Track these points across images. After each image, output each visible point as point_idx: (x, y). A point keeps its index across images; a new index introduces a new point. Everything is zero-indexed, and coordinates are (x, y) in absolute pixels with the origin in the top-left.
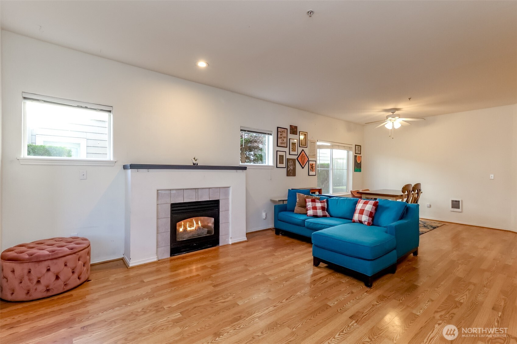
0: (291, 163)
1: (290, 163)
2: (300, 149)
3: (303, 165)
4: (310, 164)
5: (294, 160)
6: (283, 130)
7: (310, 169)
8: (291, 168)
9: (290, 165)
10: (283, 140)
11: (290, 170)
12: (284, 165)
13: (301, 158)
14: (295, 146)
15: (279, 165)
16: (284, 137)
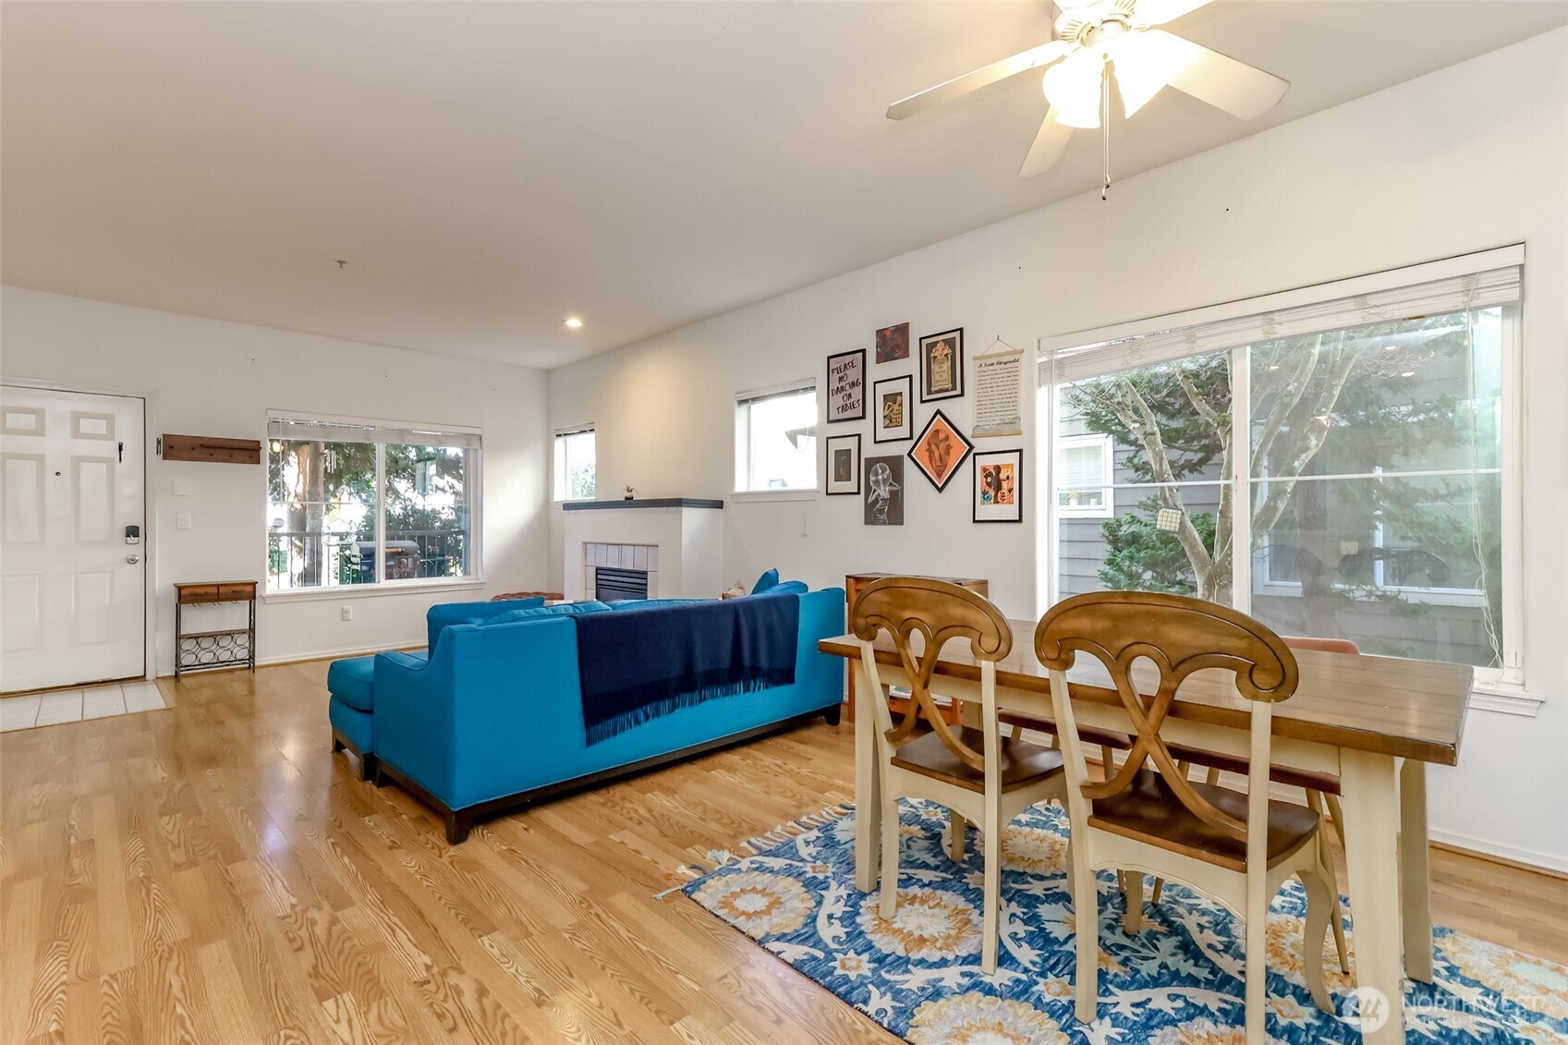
0: (883, 473)
1: (877, 475)
2: (923, 413)
3: (939, 475)
4: (985, 470)
5: (895, 464)
6: (847, 359)
7: (984, 493)
8: (884, 492)
9: (877, 482)
10: (850, 396)
11: (876, 501)
12: (851, 486)
13: (929, 450)
14: (901, 405)
15: (836, 486)
16: (853, 385)
